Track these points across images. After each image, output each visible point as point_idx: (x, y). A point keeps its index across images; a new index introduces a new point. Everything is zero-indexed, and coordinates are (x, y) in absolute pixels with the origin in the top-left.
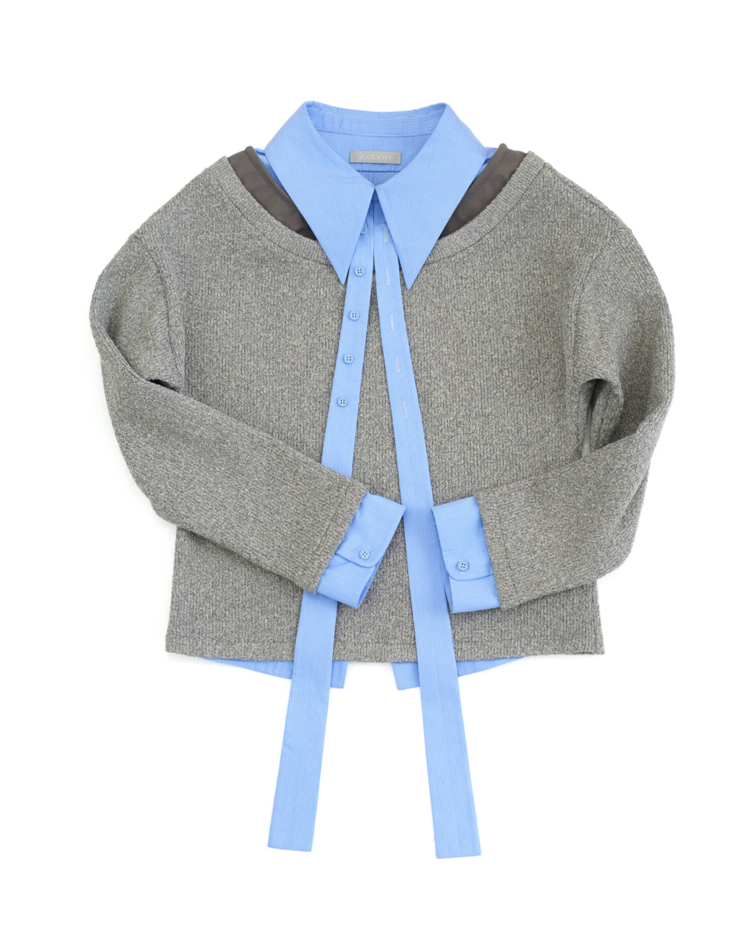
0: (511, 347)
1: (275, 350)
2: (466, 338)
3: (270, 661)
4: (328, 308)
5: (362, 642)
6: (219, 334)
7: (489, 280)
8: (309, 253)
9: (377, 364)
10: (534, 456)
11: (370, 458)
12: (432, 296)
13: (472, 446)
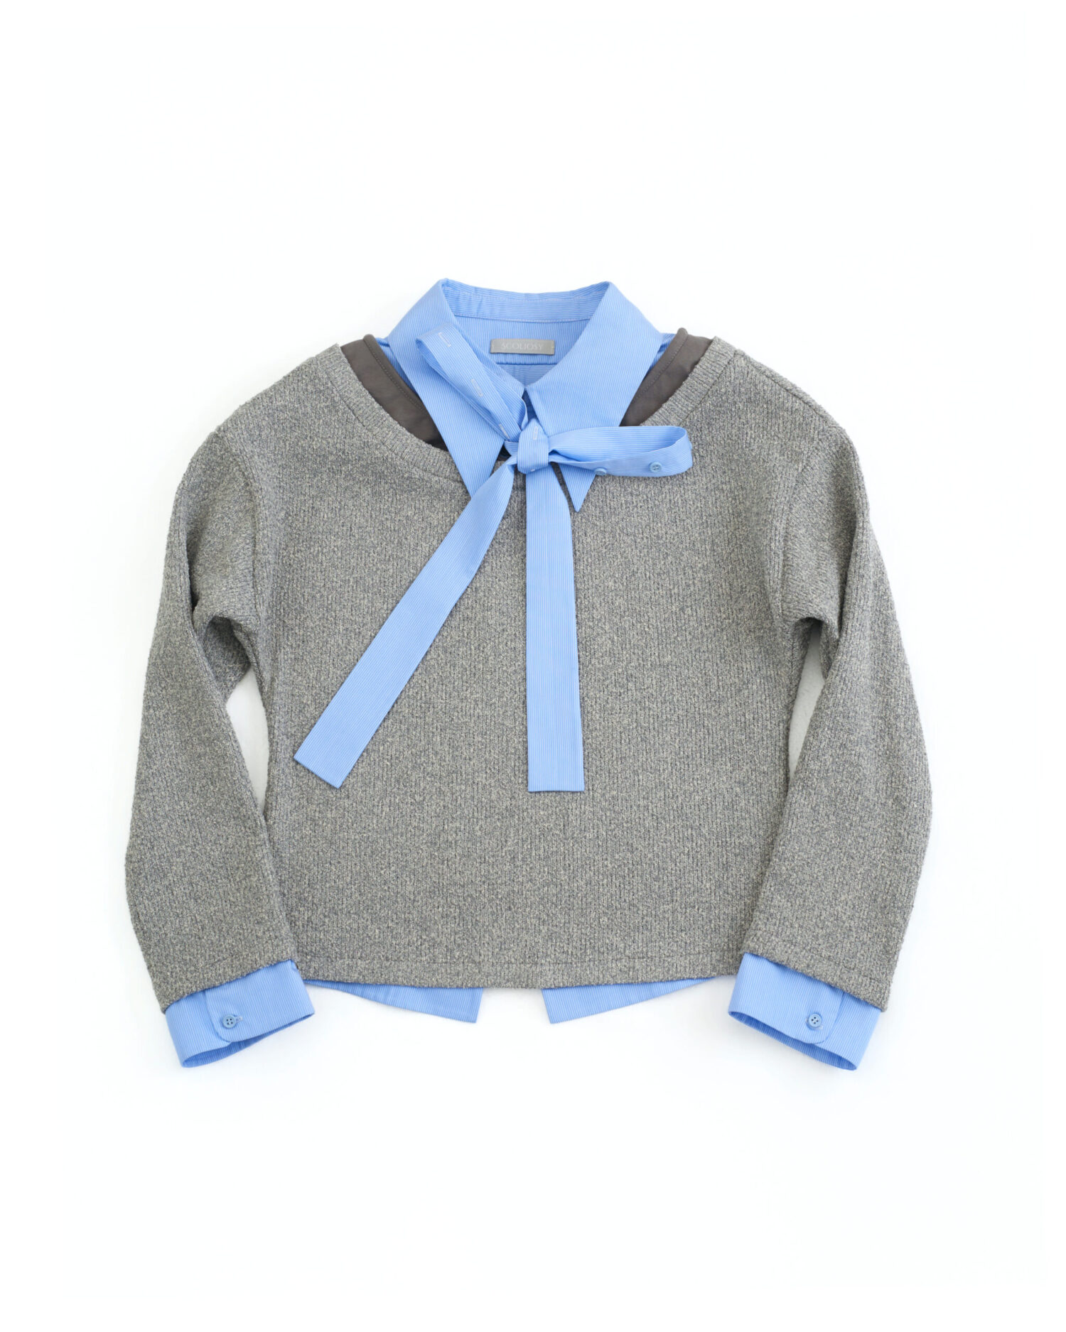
0: (694, 579)
1: (395, 587)
2: (638, 569)
3: (381, 985)
5: (503, 961)
6: (324, 564)
7: (666, 496)
8: (440, 467)
10: (727, 715)
12: (594, 518)
13: (647, 705)
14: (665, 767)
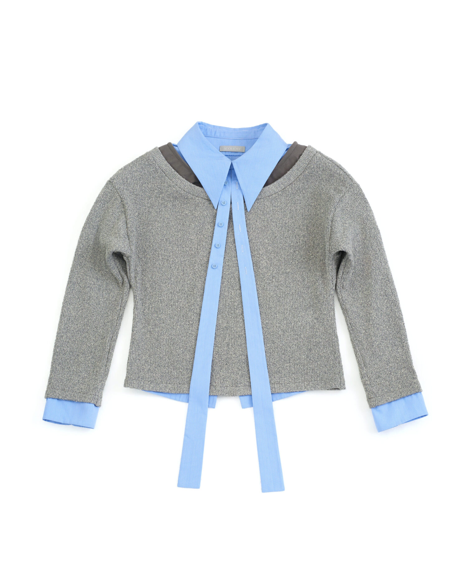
0: (300, 240)
1: (181, 241)
2: (277, 235)
3: (178, 394)
4: (208, 221)
5: (225, 386)
6: (154, 233)
7: (289, 208)
8: (199, 194)
9: (232, 248)
10: (311, 293)
11: (228, 293)
12: (260, 215)
13: (280, 288)
14: (287, 311)
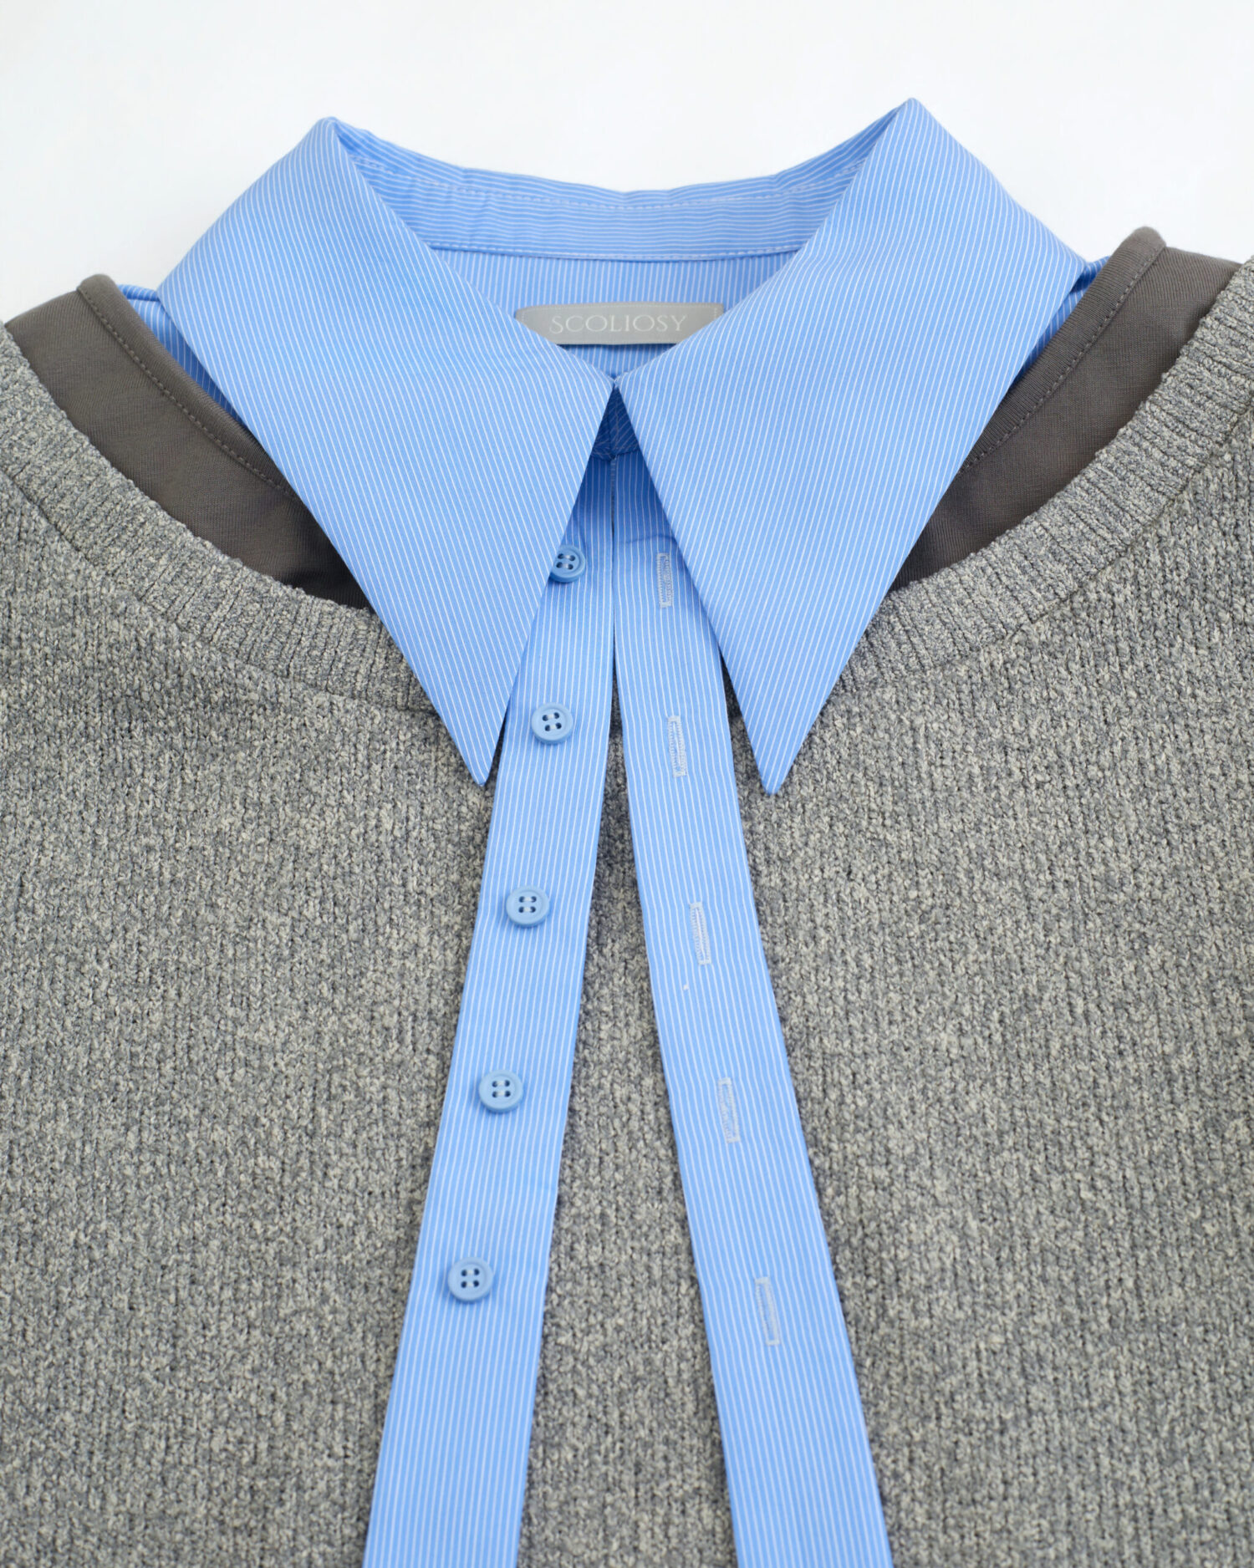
1: (167, 1067)
2: (1041, 988)
4: (412, 885)
7: (1125, 751)
9: (634, 1109)
11: (606, 1539)
12: (877, 820)
13: (1105, 1471)
